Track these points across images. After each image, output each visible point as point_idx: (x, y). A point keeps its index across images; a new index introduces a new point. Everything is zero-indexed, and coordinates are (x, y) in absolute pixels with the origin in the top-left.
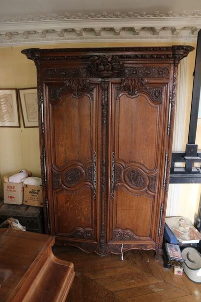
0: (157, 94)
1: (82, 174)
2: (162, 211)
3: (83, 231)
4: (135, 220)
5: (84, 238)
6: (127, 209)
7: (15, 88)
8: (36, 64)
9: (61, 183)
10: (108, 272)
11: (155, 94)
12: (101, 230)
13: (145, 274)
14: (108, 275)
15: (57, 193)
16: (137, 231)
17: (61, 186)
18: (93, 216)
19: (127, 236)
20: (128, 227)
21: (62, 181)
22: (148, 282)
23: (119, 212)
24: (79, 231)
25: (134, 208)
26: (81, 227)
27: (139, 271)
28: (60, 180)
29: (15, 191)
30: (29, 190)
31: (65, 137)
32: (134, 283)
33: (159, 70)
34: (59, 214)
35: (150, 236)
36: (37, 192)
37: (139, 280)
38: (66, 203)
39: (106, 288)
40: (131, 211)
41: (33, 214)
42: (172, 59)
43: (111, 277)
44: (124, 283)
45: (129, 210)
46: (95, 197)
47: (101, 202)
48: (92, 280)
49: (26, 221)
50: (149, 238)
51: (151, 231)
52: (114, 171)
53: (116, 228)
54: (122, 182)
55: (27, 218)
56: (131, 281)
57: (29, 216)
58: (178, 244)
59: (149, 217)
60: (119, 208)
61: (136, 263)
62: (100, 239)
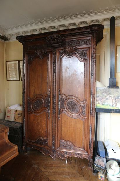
0: (84, 54)
1: (43, 103)
2: (91, 130)
3: (43, 140)
4: (73, 135)
5: (42, 144)
6: (68, 127)
7: (18, 60)
8: (23, 45)
9: (32, 108)
10: (54, 169)
11: (83, 54)
12: (53, 140)
13: (78, 174)
14: (53, 170)
15: (29, 114)
16: (75, 143)
17: (31, 110)
18: (48, 130)
19: (68, 146)
20: (69, 139)
21: (32, 107)
22: (78, 179)
23: (63, 128)
24: (40, 140)
25: (72, 127)
26: (42, 137)
27: (74, 172)
28: (31, 106)
29: (11, 113)
30: (17, 113)
31: (34, 82)
32: (68, 178)
33: (85, 41)
34: (30, 127)
35: (84, 148)
36: (21, 114)
37: (73, 177)
38: (34, 121)
39: (49, 177)
40: (71, 128)
41: (17, 127)
42: (92, 34)
43: (55, 172)
44: (61, 177)
45: (70, 128)
46: (49, 118)
47: (52, 121)
48: (42, 171)
49: (13, 130)
50: (83, 149)
51: (84, 144)
52: (59, 101)
53: (62, 139)
54: (65, 109)
55: (13, 128)
56: (67, 177)
57: (15, 127)
58: (105, 158)
59: (82, 134)
60: (63, 126)
61: (74, 167)
62: (52, 147)
